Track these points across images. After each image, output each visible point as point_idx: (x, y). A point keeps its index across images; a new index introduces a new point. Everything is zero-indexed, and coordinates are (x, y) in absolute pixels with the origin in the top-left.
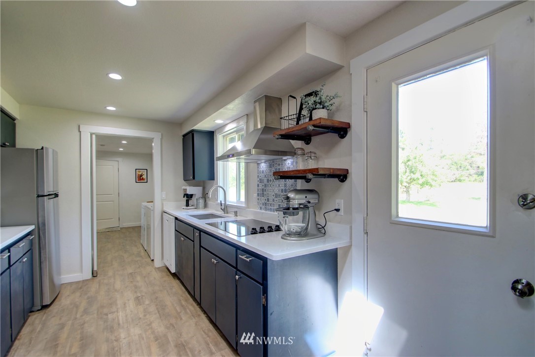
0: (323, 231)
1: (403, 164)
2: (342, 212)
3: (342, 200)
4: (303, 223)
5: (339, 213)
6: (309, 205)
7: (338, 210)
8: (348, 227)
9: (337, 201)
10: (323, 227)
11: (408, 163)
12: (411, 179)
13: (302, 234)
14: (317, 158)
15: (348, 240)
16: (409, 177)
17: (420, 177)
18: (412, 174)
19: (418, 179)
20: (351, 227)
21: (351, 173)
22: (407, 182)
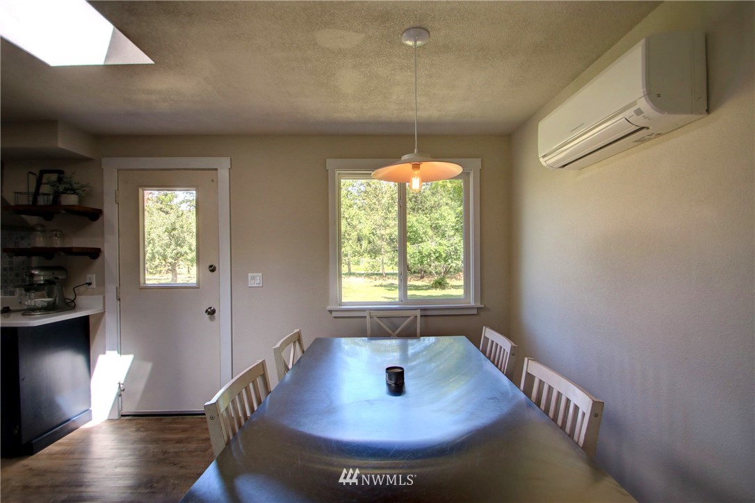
0: (73, 304)
1: (166, 233)
2: (94, 286)
3: (94, 276)
4: (49, 297)
5: (91, 286)
6: (56, 281)
7: (90, 284)
8: (101, 297)
9: (88, 276)
10: (73, 301)
11: (174, 232)
12: (177, 253)
13: (50, 309)
14: (63, 236)
15: (101, 307)
16: (175, 251)
17: (188, 251)
18: (179, 248)
19: (187, 254)
20: (104, 297)
21: (104, 252)
22: (171, 257)
